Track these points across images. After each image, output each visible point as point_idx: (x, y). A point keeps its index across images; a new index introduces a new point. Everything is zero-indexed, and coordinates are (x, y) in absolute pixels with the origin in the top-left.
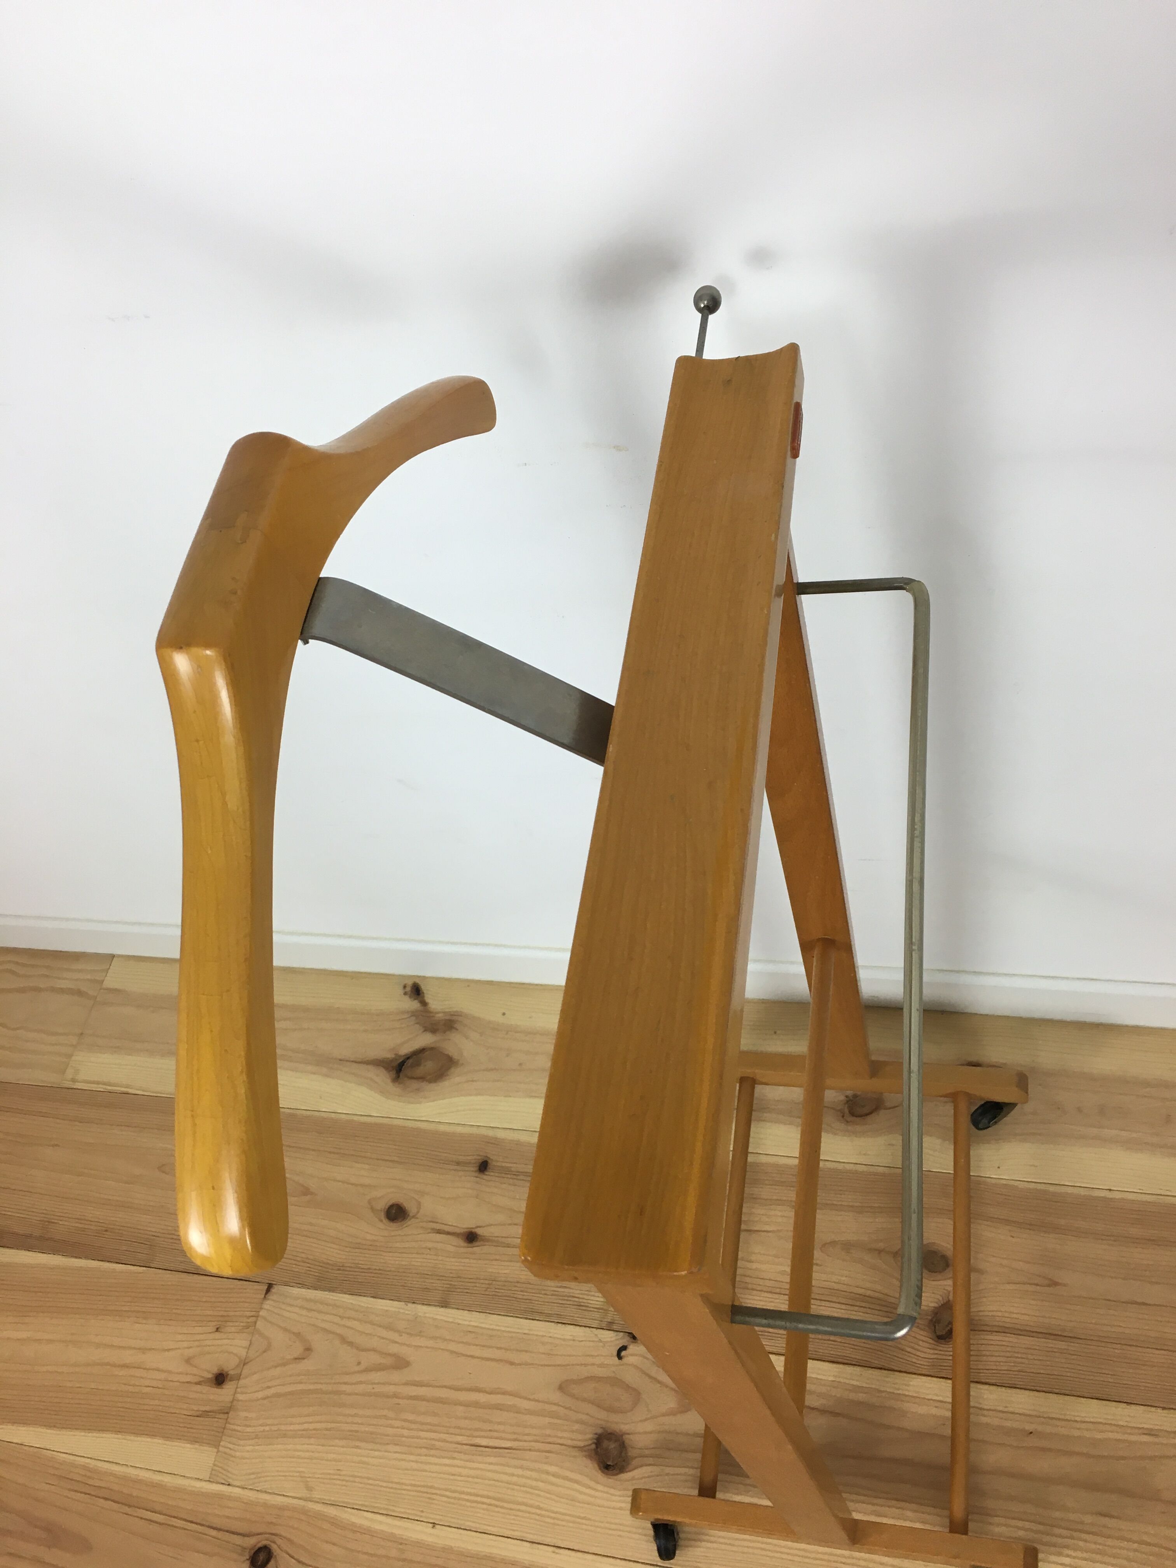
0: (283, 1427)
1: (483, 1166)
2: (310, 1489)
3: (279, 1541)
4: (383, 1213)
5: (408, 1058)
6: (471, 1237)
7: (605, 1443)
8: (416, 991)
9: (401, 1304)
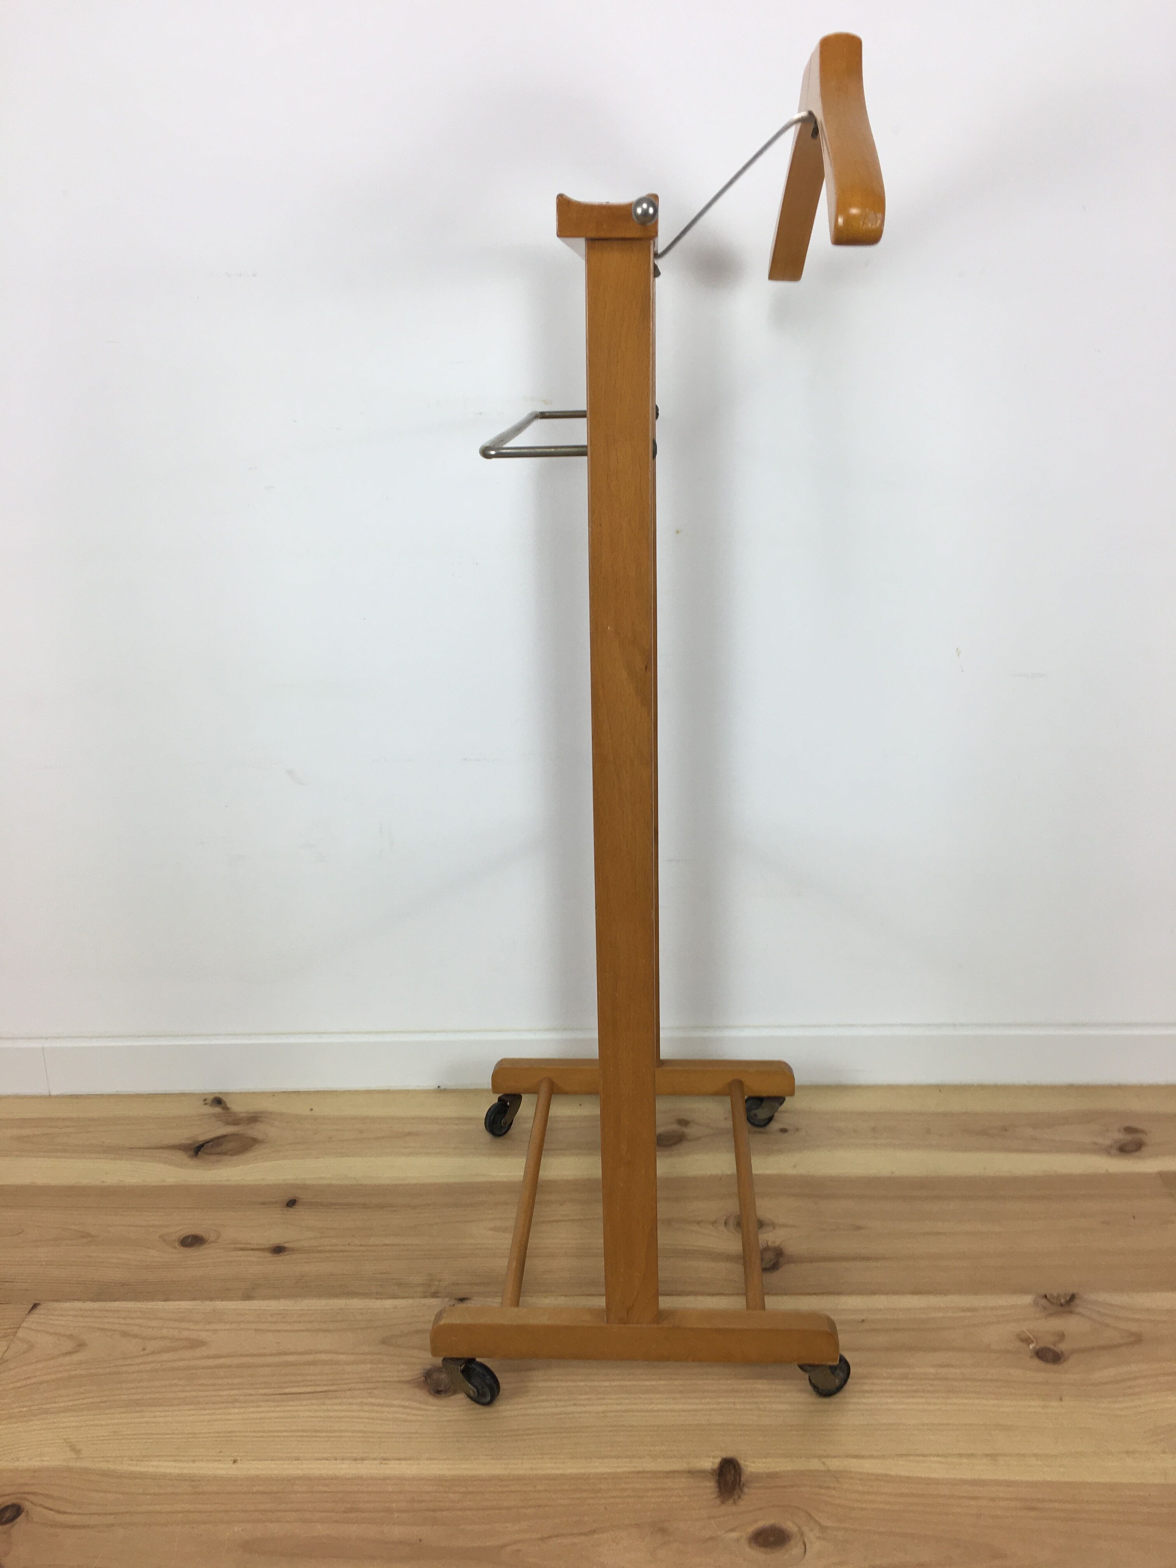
0: (43, 1406)
1: (291, 1203)
2: (78, 1452)
3: (31, 1497)
4: (177, 1243)
5: (207, 1143)
6: (278, 1250)
7: (435, 1376)
8: (218, 1101)
9: (199, 1302)
